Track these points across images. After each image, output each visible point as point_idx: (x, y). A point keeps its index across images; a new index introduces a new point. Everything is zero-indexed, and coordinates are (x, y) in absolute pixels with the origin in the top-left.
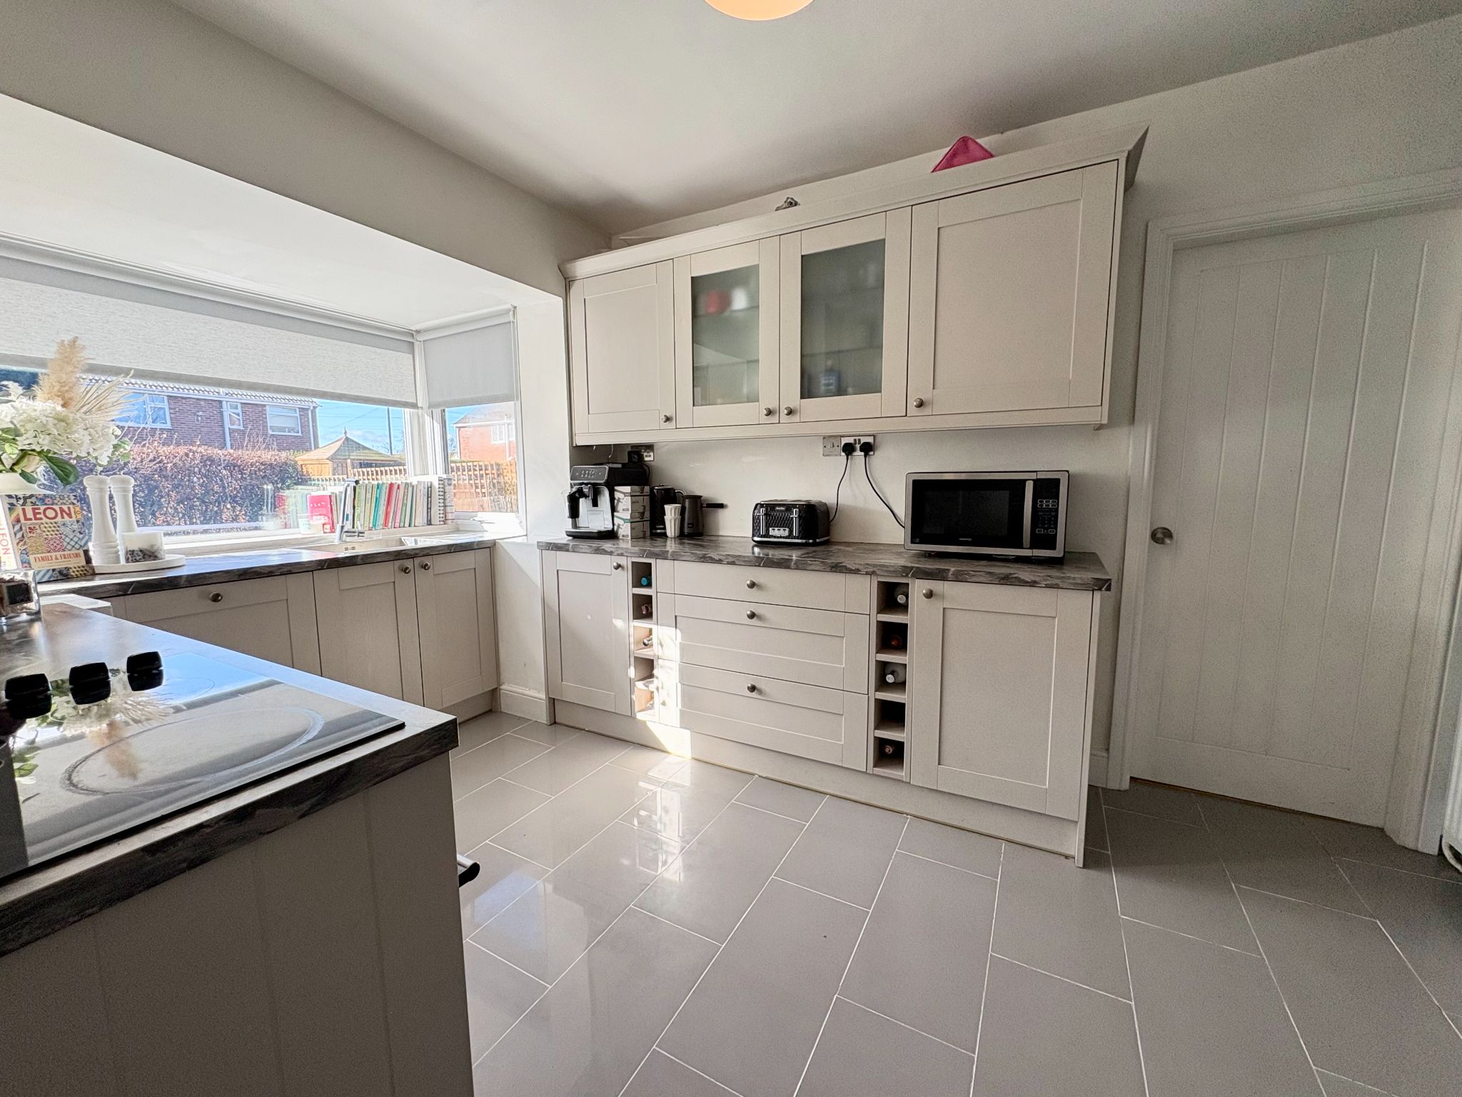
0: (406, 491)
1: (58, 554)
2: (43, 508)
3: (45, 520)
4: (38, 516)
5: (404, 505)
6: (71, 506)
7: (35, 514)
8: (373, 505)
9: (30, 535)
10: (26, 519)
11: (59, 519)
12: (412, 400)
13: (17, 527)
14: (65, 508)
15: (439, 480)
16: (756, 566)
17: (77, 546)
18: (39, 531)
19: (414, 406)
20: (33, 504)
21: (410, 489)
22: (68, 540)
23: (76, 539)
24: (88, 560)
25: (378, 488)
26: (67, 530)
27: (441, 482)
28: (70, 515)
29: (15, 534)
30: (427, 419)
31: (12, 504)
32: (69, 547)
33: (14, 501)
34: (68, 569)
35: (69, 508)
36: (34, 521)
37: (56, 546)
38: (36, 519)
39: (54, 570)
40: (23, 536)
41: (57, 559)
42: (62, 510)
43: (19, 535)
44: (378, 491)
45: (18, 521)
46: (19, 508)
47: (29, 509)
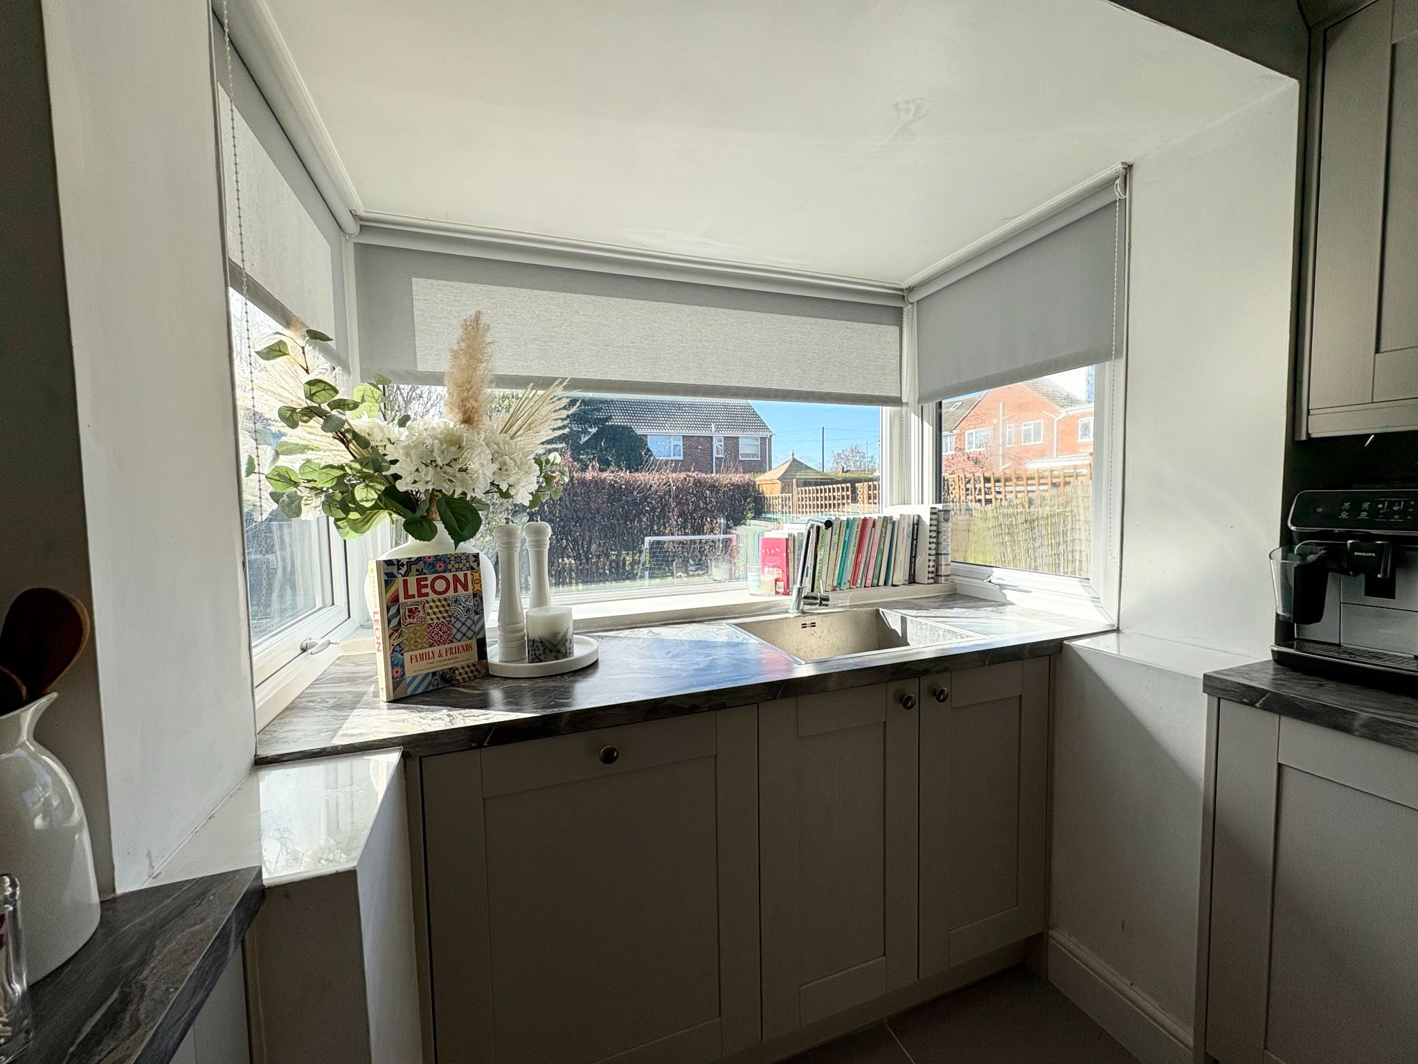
0: (884, 529)
1: (443, 648)
2: (431, 577)
3: (432, 596)
4: (424, 591)
5: (881, 552)
6: (469, 573)
7: (420, 587)
8: (840, 554)
9: (409, 620)
10: (407, 596)
11: (451, 592)
12: (895, 394)
13: (393, 610)
14: (461, 575)
15: (932, 513)
17: (470, 634)
18: (421, 614)
20: (419, 572)
21: (890, 526)
22: (458, 625)
23: (469, 623)
24: (482, 653)
25: (847, 527)
26: (459, 610)
27: (935, 516)
28: (465, 588)
29: (389, 621)
31: (392, 574)
32: (459, 636)
33: (394, 569)
34: (453, 670)
35: (465, 575)
36: (417, 599)
37: (440, 635)
38: (420, 595)
39: (434, 674)
40: (399, 623)
41: (440, 655)
42: (456, 578)
43: (394, 622)
44: (848, 531)
45: (395, 600)
46: (400, 580)
47: (412, 581)
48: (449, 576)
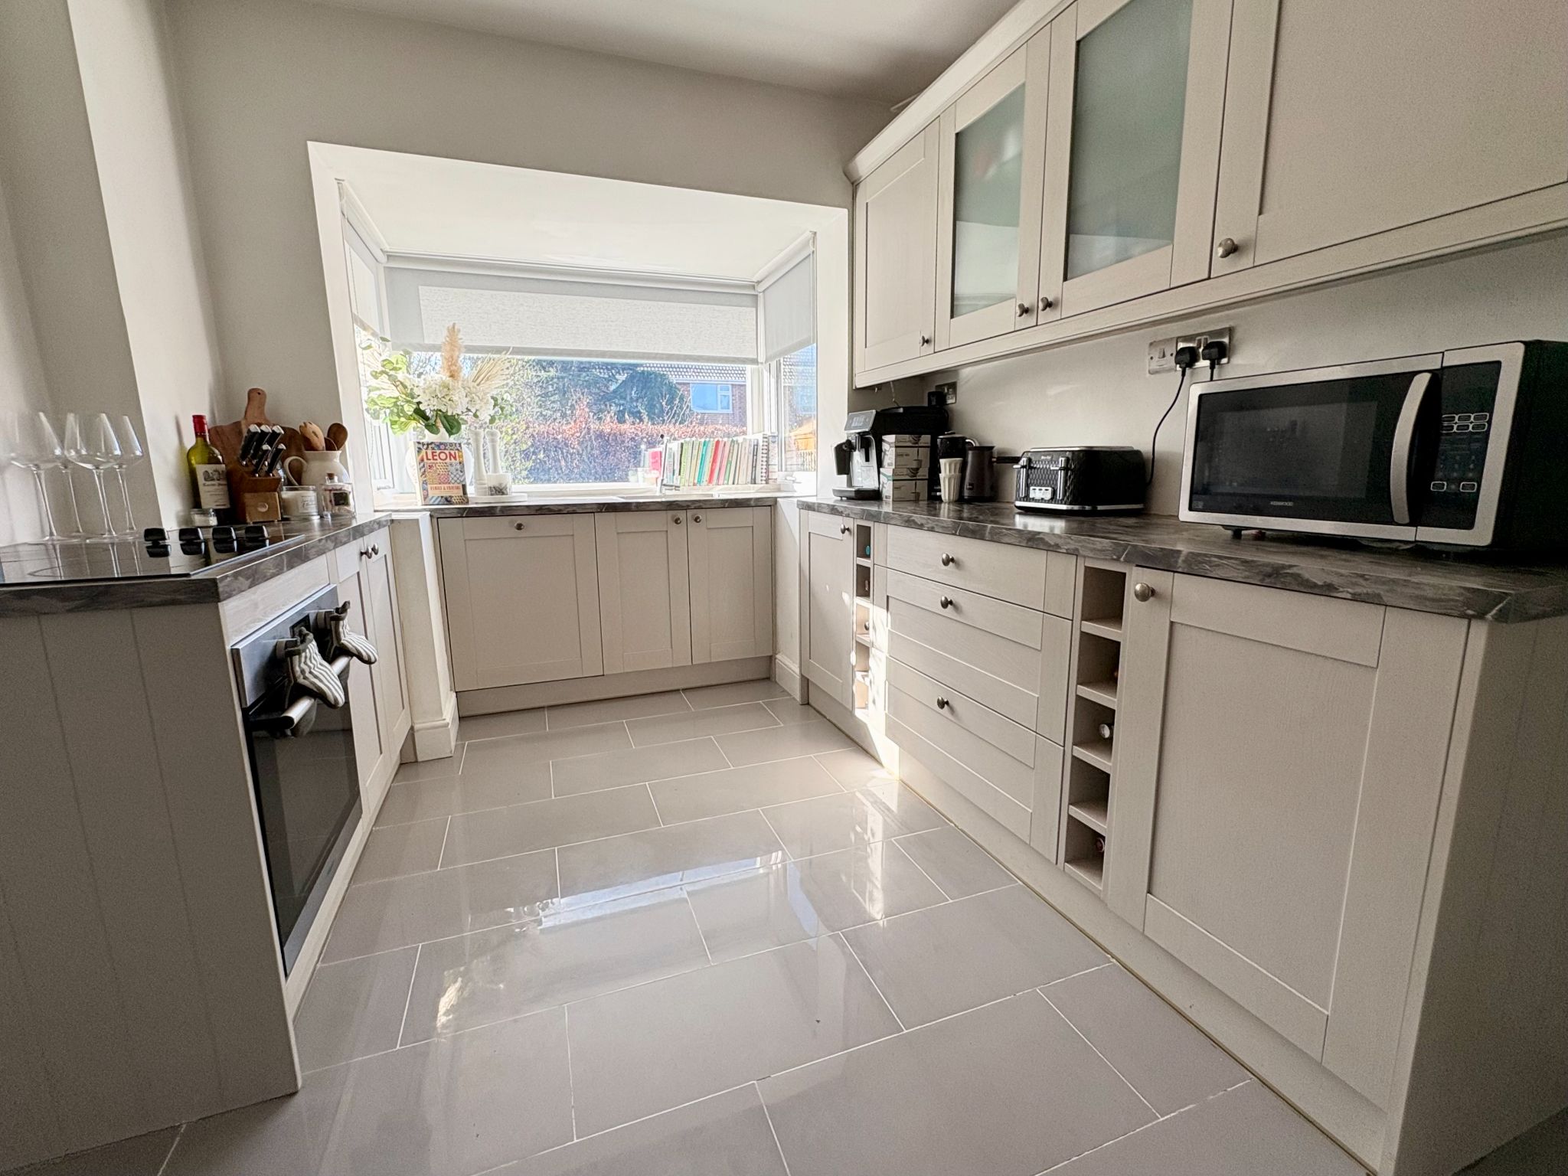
0: (732, 448)
1: (446, 486)
2: (438, 452)
3: (439, 461)
4: (435, 458)
5: (729, 462)
6: (457, 452)
7: (433, 456)
8: (699, 462)
9: (429, 470)
10: (428, 459)
11: (448, 460)
12: (752, 356)
13: (422, 464)
14: (452, 452)
15: (764, 438)
16: (953, 534)
17: (458, 481)
18: (435, 468)
19: (755, 361)
20: (433, 449)
21: (736, 446)
22: (452, 476)
23: (458, 476)
24: (465, 493)
25: (704, 445)
26: (452, 469)
27: (766, 440)
28: (455, 458)
29: (420, 469)
30: (766, 374)
31: (419, 448)
32: (453, 481)
33: (421, 446)
34: (451, 497)
35: (455, 453)
36: (432, 461)
37: (444, 480)
38: (434, 459)
39: (442, 497)
40: (425, 471)
41: (444, 489)
42: (450, 454)
43: (423, 470)
44: (705, 448)
45: (422, 460)
46: (424, 451)
47: (430, 452)
48: (447, 452)
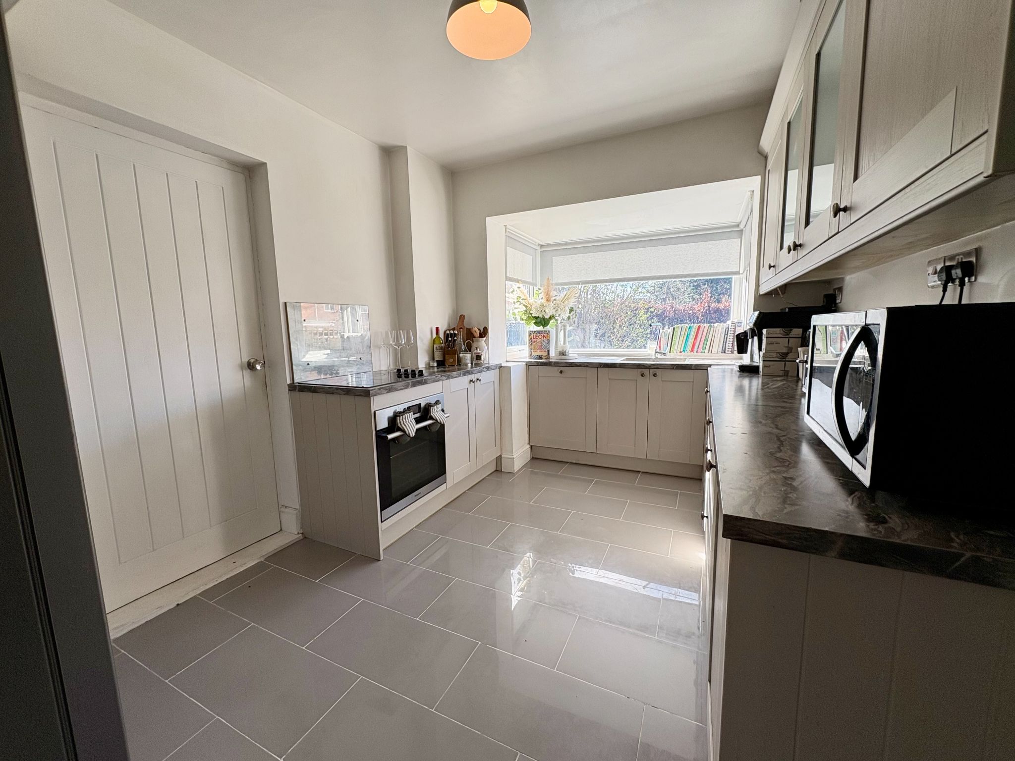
0: (709, 330)
1: (540, 350)
2: (538, 335)
3: (539, 339)
5: (706, 339)
6: (547, 335)
7: (536, 337)
8: (685, 338)
9: (534, 343)
11: (543, 339)
13: (531, 341)
14: (545, 335)
17: (546, 348)
18: (536, 343)
19: (737, 273)
20: (536, 333)
21: (712, 329)
22: (544, 346)
23: (546, 346)
24: (548, 353)
25: (689, 328)
26: (544, 343)
27: (733, 325)
28: (546, 338)
30: (744, 281)
31: (531, 334)
32: (544, 348)
33: (532, 332)
34: (542, 355)
36: (535, 339)
37: (540, 347)
39: (538, 356)
41: (539, 352)
42: (544, 336)
43: (531, 343)
45: (531, 339)
46: (532, 335)
47: (535, 335)
48: (542, 335)
